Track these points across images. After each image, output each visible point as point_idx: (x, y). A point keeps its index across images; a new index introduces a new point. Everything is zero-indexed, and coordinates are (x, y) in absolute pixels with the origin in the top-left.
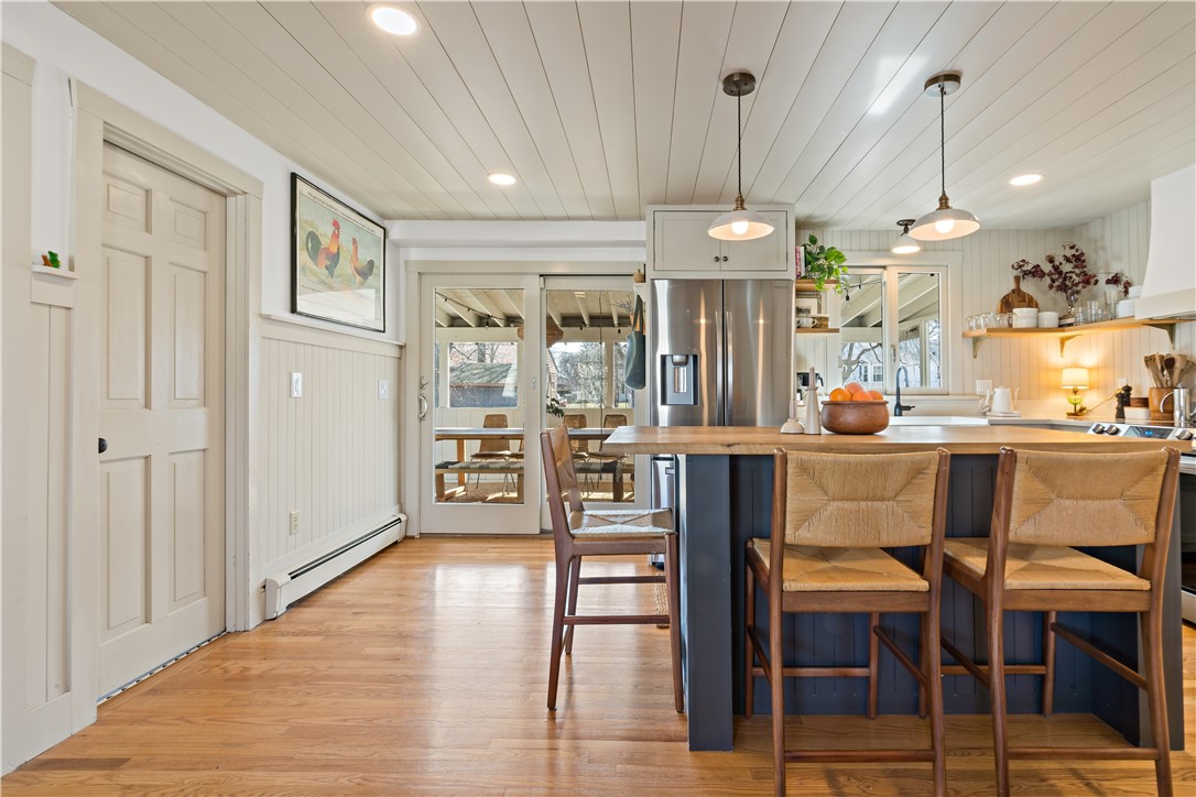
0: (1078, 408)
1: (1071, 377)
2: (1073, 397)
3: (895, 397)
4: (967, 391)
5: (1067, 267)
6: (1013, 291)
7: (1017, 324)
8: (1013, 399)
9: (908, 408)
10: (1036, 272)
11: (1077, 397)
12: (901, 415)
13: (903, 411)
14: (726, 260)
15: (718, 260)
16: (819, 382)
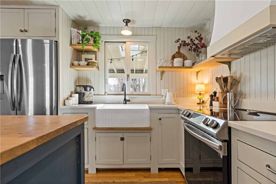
0: (201, 101)
1: (200, 88)
2: (199, 96)
3: (124, 96)
4: (158, 94)
5: (196, 42)
6: (177, 52)
7: (175, 65)
8: (174, 97)
9: (129, 101)
10: (185, 44)
11: (201, 96)
12: (126, 103)
13: (127, 102)
14: (26, 31)
15: (22, 31)
16: (92, 89)
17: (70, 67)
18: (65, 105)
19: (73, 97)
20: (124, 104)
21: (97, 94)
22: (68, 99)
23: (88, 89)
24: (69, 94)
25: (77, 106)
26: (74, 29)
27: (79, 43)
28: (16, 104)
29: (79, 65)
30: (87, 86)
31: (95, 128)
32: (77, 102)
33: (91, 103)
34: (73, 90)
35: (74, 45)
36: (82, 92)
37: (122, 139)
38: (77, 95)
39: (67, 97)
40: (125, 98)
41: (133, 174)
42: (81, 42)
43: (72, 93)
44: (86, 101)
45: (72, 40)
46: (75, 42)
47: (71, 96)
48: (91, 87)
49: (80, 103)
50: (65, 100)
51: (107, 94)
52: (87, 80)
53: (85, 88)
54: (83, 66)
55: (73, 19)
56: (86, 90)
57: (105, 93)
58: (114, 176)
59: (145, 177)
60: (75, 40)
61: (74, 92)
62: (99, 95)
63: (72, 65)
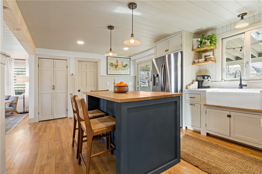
3: (239, 82)
9: (246, 85)
13: (243, 87)
14: (168, 50)
15: (166, 51)
16: (209, 78)
17: (192, 65)
18: (187, 89)
19: (194, 84)
20: (239, 88)
21: (215, 80)
22: (190, 85)
23: (206, 77)
24: (191, 82)
25: (197, 89)
26: (195, 39)
27: (198, 48)
28: (163, 89)
29: (199, 62)
30: (205, 76)
31: (205, 105)
32: (197, 87)
33: (208, 87)
34: (195, 79)
35: (195, 50)
36: (201, 80)
37: (229, 116)
38: (197, 82)
39: (189, 84)
40: (240, 84)
41: (241, 148)
42: (199, 46)
43: (193, 81)
44: (205, 86)
45: (194, 47)
46: (195, 47)
47: (192, 83)
48: (208, 76)
49: (199, 87)
50: (187, 86)
51: (224, 80)
52: (206, 71)
53: (204, 77)
54: (202, 62)
55: (194, 32)
56: (204, 78)
57: (222, 80)
58: (220, 142)
59: (251, 154)
60: (195, 46)
61: (195, 80)
62: (216, 81)
63: (194, 63)
